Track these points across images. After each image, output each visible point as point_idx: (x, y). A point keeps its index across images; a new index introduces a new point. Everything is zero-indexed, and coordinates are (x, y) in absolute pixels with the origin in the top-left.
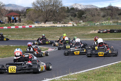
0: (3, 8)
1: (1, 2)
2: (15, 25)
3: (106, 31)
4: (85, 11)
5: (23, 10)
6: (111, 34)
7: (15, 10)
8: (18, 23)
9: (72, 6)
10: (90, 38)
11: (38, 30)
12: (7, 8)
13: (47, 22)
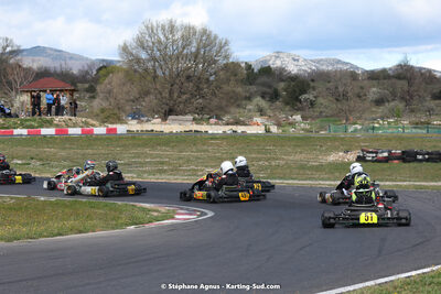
0: (12, 61)
1: (7, 39)
2: (57, 125)
3: (386, 154)
4: (313, 81)
5: (86, 68)
6: (407, 165)
7: (58, 70)
8: (66, 117)
9: (265, 61)
10: (329, 179)
11: (139, 146)
12: (27, 62)
13: (170, 117)
